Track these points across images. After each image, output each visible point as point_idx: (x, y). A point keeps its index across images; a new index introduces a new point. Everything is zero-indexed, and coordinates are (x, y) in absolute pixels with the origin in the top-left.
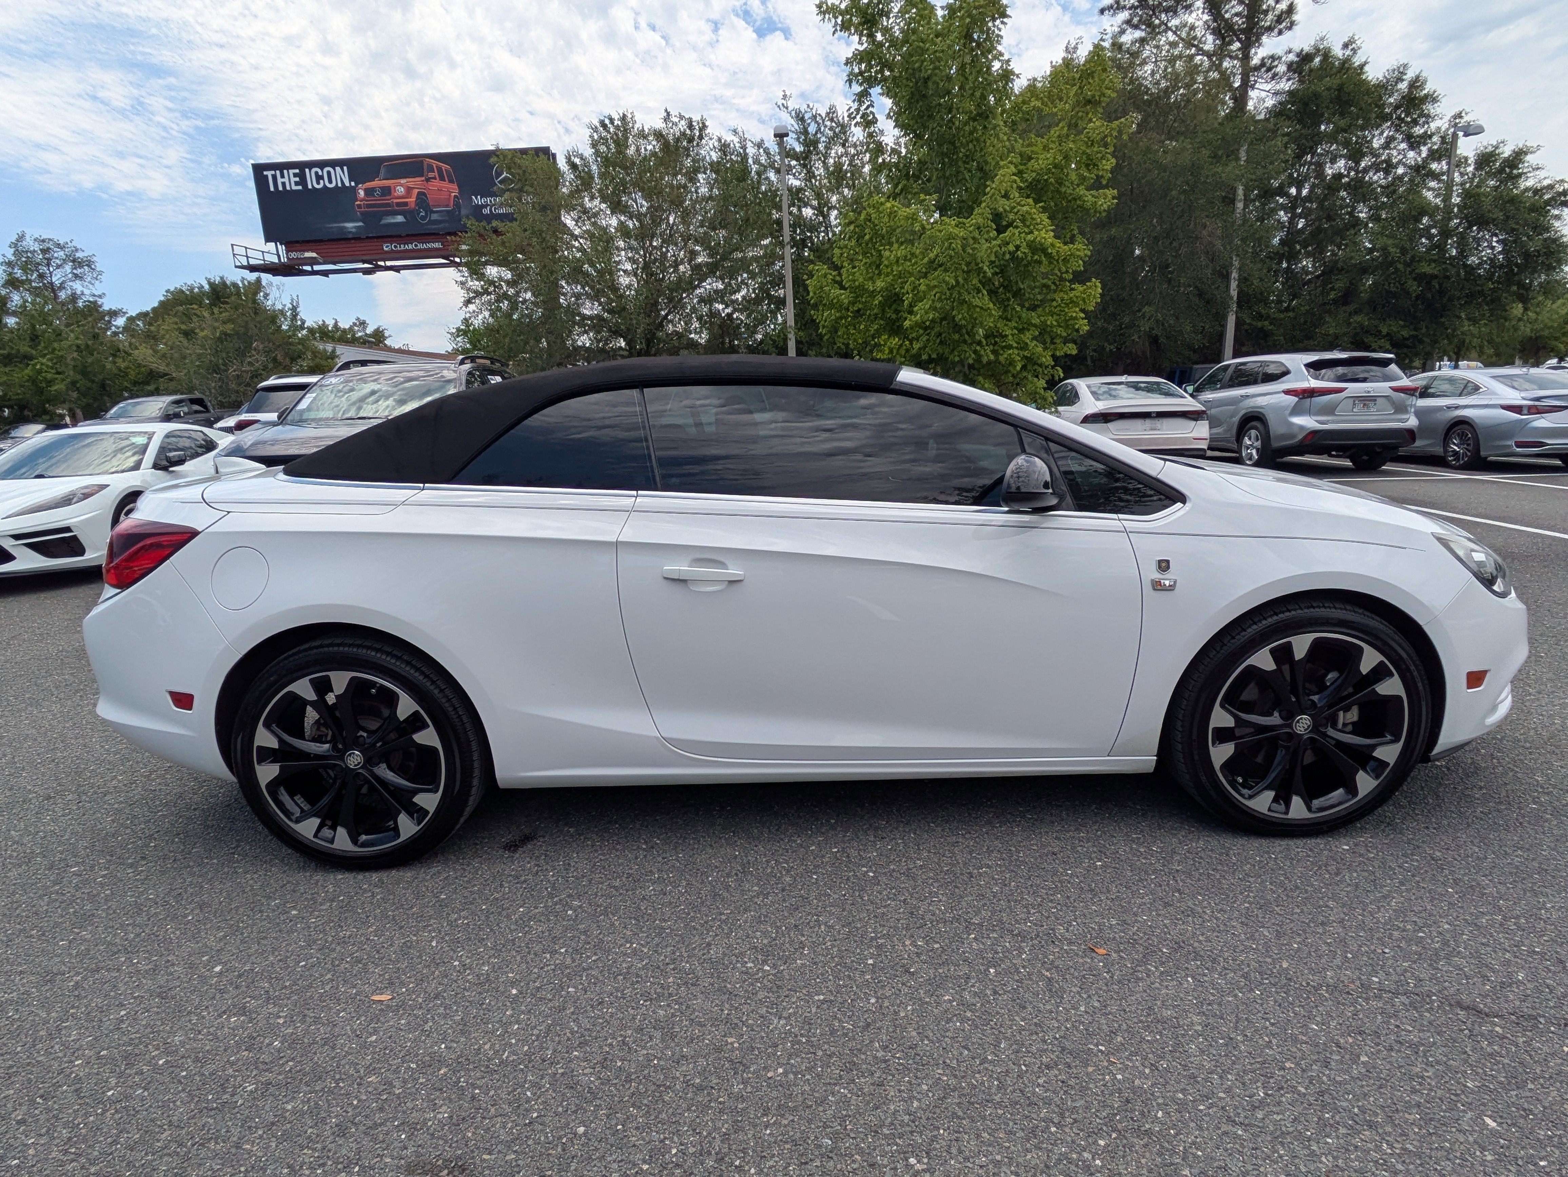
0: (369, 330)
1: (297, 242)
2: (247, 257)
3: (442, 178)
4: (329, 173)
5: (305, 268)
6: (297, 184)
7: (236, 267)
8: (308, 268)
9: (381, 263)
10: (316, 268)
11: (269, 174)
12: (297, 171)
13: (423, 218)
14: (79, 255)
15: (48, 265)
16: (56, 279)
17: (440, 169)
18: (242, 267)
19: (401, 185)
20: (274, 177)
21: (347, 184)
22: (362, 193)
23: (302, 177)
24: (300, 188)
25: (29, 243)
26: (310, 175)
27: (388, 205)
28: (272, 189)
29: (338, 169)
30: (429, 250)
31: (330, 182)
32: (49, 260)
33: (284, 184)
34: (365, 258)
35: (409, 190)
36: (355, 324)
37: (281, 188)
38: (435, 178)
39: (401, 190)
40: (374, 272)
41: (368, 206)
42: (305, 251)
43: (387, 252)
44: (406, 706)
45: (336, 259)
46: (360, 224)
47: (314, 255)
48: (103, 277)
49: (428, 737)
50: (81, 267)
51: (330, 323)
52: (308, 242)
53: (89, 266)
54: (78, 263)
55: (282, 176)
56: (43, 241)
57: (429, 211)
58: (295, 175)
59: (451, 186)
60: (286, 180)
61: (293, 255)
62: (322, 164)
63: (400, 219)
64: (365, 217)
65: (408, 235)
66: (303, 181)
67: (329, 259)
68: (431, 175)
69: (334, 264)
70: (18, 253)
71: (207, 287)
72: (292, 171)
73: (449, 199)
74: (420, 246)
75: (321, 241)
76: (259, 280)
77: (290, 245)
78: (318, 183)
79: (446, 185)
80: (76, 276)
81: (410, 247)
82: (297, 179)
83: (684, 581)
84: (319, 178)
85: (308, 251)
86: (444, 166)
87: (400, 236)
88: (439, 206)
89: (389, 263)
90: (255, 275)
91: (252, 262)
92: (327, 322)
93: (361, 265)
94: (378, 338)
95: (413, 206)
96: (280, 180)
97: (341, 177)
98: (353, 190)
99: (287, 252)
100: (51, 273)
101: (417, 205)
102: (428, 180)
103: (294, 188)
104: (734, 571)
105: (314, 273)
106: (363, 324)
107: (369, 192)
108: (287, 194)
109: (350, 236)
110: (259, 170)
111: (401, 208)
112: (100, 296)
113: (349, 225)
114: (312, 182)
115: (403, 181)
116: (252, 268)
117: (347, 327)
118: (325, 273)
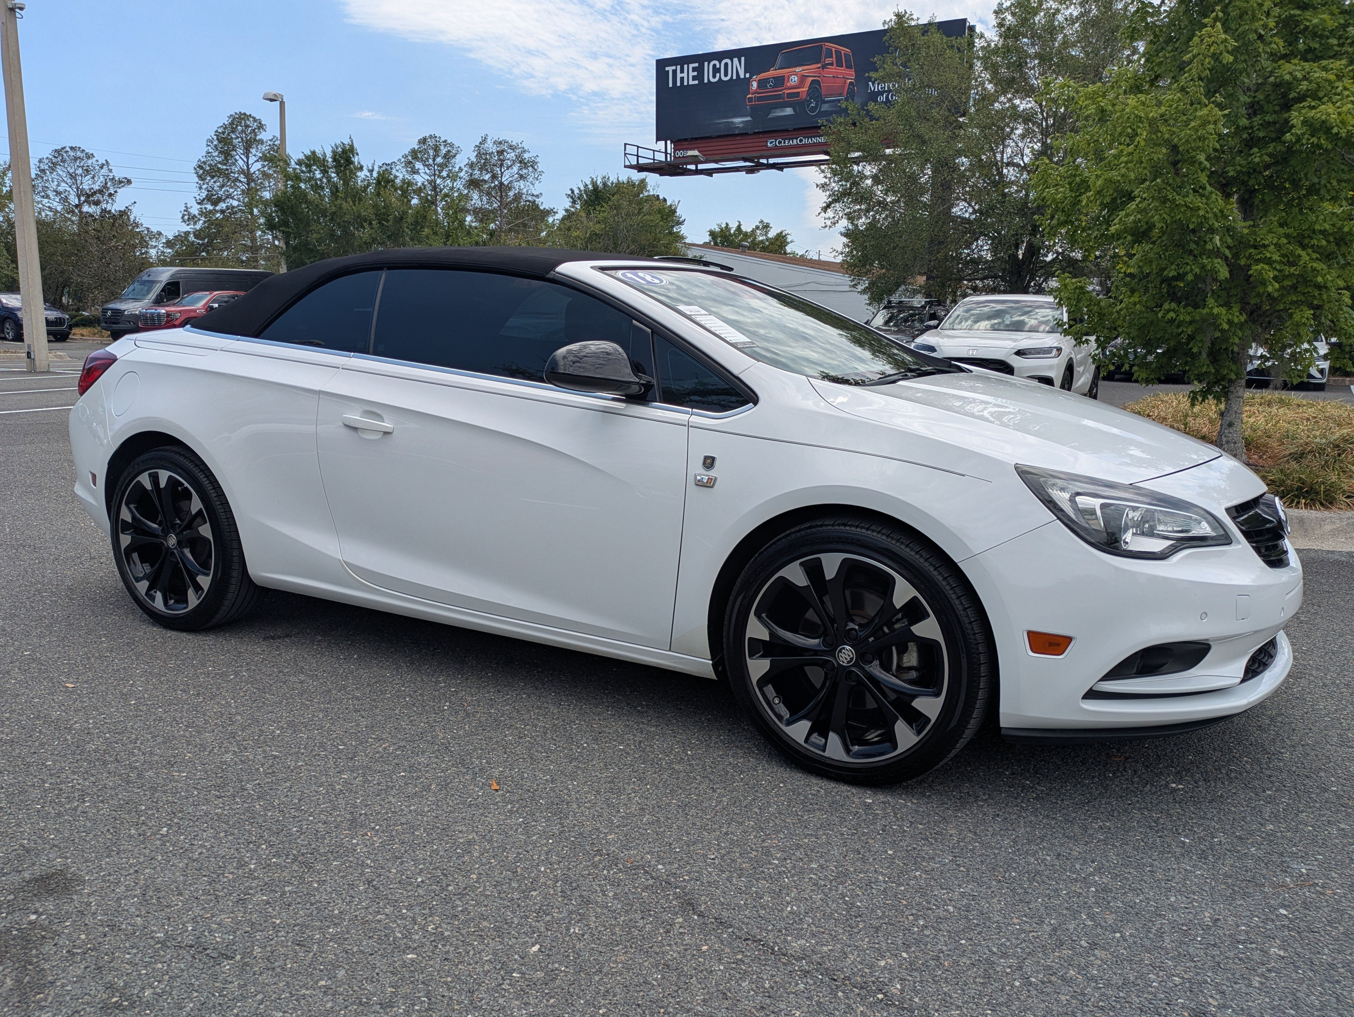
0: (772, 234)
1: (686, 140)
2: (638, 156)
3: (839, 64)
4: (726, 65)
5: (689, 167)
6: (694, 78)
7: (625, 166)
8: (692, 167)
9: (764, 161)
10: (700, 167)
11: (670, 69)
12: (696, 65)
13: (813, 110)
14: (526, 156)
15: (501, 165)
16: (505, 180)
17: (838, 52)
18: (631, 167)
19: (796, 74)
20: (675, 72)
21: (742, 76)
22: (755, 85)
23: (700, 70)
24: (696, 82)
25: (491, 147)
26: (708, 68)
27: (779, 97)
28: (671, 85)
29: (736, 60)
30: (814, 145)
31: (726, 75)
32: (503, 161)
33: (682, 79)
34: (746, 155)
35: (803, 78)
36: (757, 227)
37: (678, 84)
38: (832, 64)
39: (795, 79)
40: (758, 170)
41: (759, 99)
42: (687, 149)
43: (771, 149)
44: (196, 505)
45: (718, 158)
46: (749, 119)
47: (696, 153)
48: (542, 178)
49: (205, 531)
50: (526, 168)
51: (733, 227)
52: (697, 139)
53: (532, 166)
54: (524, 164)
55: (682, 72)
56: (500, 143)
57: (820, 100)
58: (694, 69)
59: (848, 71)
60: (685, 75)
61: (679, 154)
62: (720, 56)
63: (789, 111)
64: (754, 112)
65: (795, 130)
66: (700, 76)
67: (711, 158)
68: (828, 61)
69: (716, 162)
70: (479, 155)
71: (590, 187)
72: (691, 66)
73: (843, 87)
74: (805, 141)
75: (710, 138)
76: (643, 181)
77: (679, 143)
78: (714, 77)
79: (842, 70)
80: (522, 177)
81: (795, 142)
82: (695, 73)
83: (355, 429)
84: (716, 70)
85: (691, 149)
86: (844, 50)
87: (787, 131)
88: (831, 95)
89: (771, 161)
90: (643, 175)
91: (642, 161)
92: (730, 226)
93: (742, 164)
94: (780, 241)
95: (804, 96)
96: (679, 75)
97: (738, 68)
98: (747, 81)
99: (675, 150)
100: (502, 173)
101: (808, 94)
102: (824, 67)
103: (691, 82)
104: (387, 425)
105: (697, 172)
106: (766, 227)
107: (762, 83)
108: (684, 88)
109: (737, 132)
110: (661, 65)
111: (793, 100)
112: (537, 196)
113: (737, 120)
114: (709, 76)
115: (798, 69)
116: (641, 168)
117: (749, 230)
118: (709, 172)
